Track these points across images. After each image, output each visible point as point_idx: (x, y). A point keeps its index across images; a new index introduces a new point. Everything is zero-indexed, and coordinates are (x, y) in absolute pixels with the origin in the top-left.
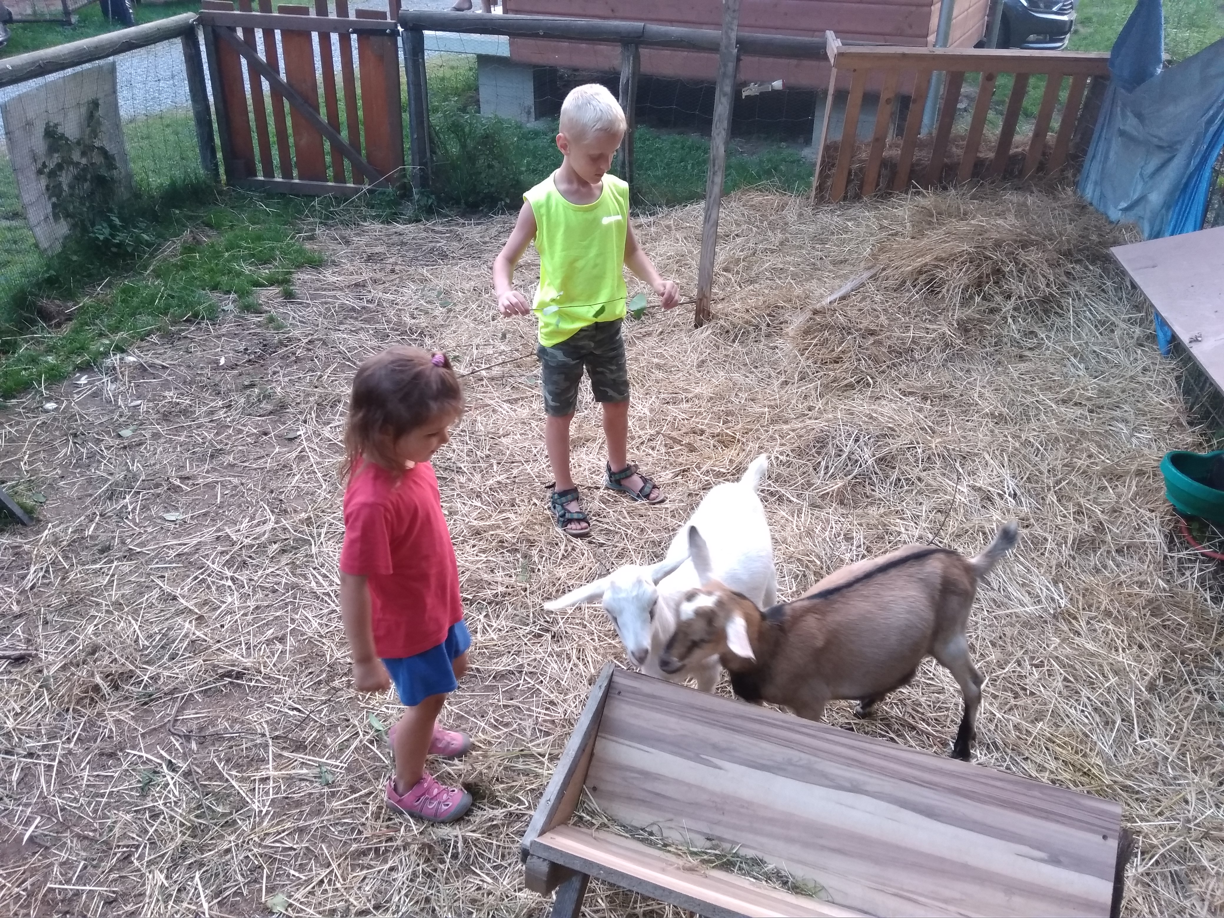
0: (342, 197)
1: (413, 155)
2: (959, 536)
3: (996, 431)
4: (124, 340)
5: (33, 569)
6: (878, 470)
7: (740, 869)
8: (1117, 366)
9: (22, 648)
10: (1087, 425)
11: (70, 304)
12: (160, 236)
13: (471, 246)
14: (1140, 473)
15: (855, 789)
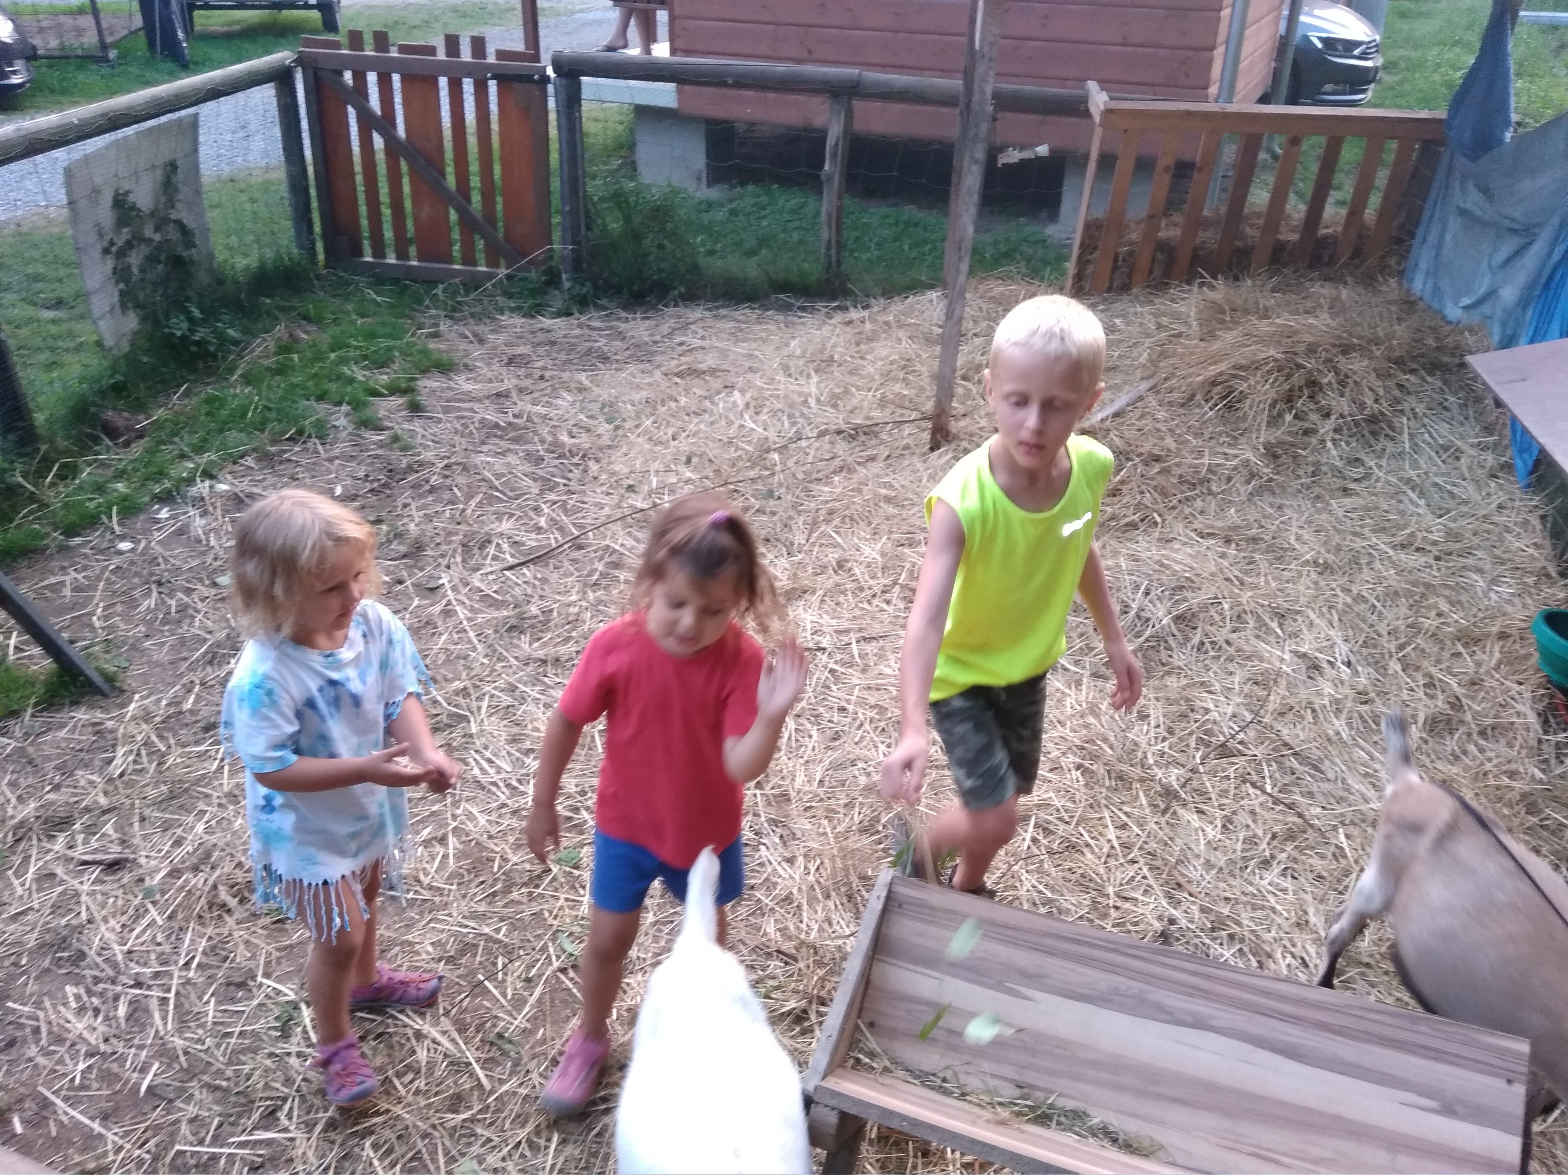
0: (473, 283)
1: (564, 230)
2: (1282, 714)
3: (1322, 583)
4: (211, 463)
5: (121, 751)
6: (1176, 632)
7: (1059, 1123)
8: (1465, 502)
9: (115, 851)
10: (1434, 576)
11: (141, 417)
12: (246, 331)
13: (638, 346)
14: (1503, 636)
15: (1199, 1024)
